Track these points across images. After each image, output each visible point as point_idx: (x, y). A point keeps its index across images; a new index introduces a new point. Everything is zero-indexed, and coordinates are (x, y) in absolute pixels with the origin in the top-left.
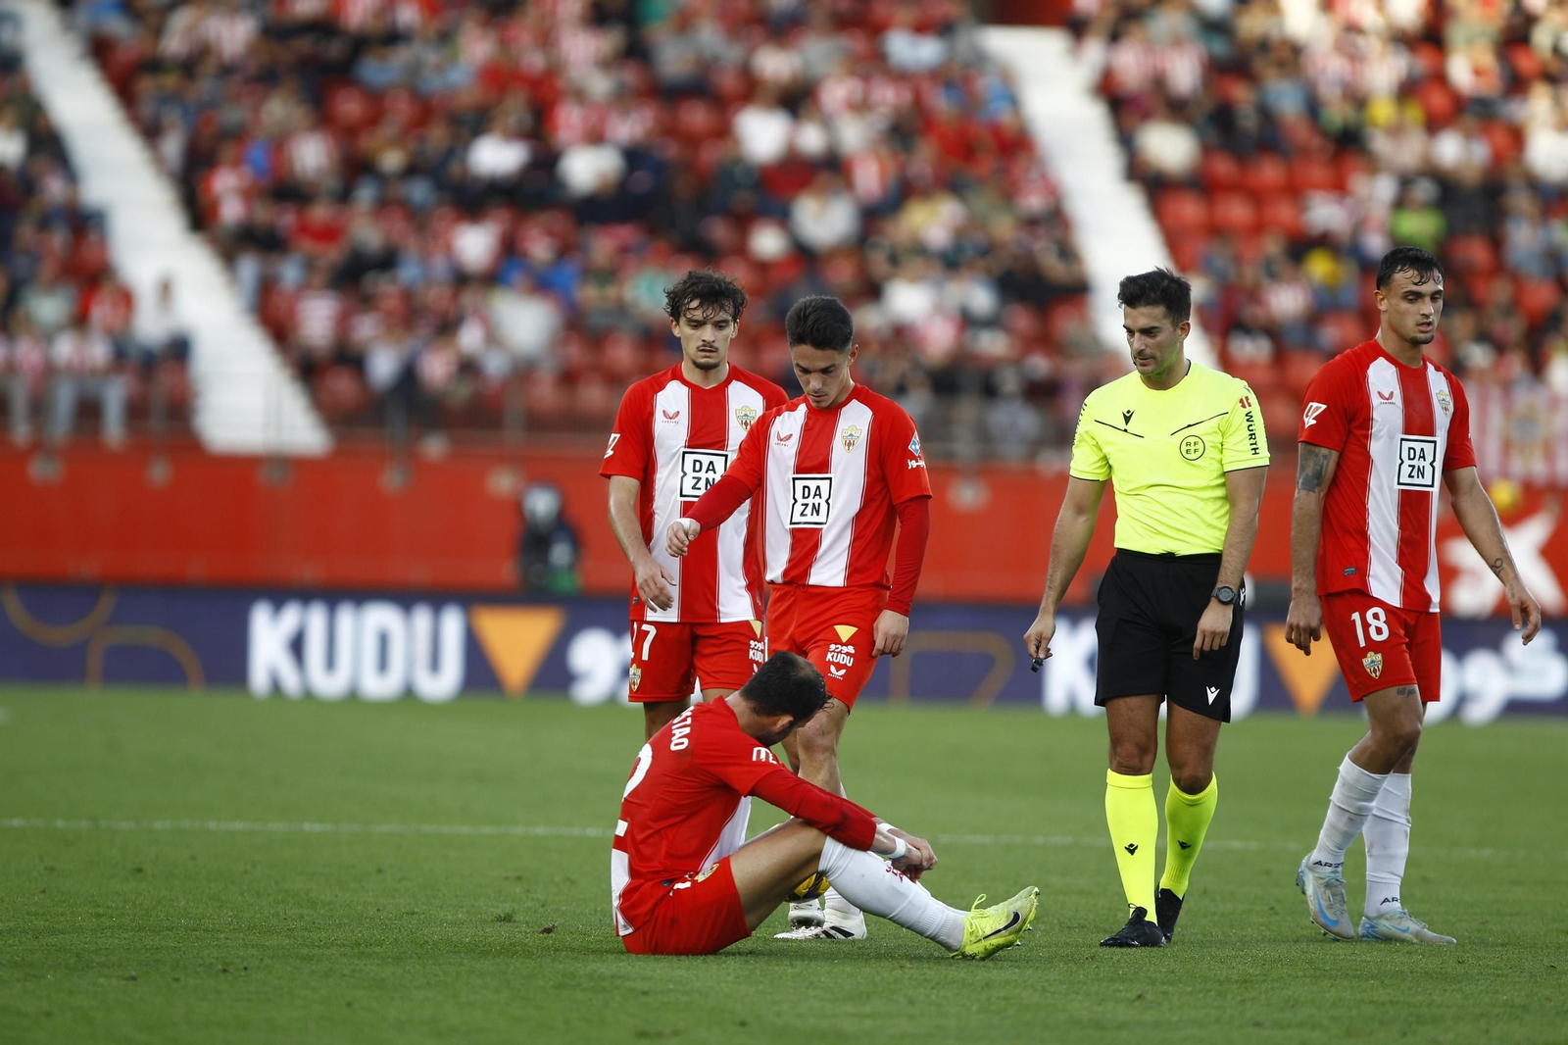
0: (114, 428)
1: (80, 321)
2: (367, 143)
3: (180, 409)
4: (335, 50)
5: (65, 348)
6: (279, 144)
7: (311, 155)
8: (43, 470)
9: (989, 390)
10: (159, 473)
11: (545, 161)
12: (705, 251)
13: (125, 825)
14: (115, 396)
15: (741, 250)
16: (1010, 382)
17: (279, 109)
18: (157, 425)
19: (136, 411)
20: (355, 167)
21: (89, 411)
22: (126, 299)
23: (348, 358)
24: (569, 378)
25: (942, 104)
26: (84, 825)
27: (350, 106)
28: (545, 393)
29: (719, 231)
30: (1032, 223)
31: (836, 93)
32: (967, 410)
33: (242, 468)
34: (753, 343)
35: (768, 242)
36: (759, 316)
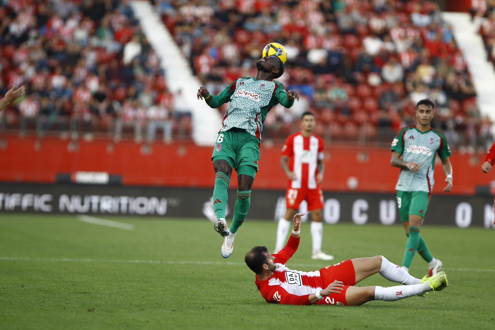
0: (168, 137)
2: (248, 48)
3: (188, 132)
5: (153, 112)
6: (220, 48)
7: (230, 52)
8: (145, 151)
9: (444, 127)
10: (182, 151)
11: (304, 54)
12: (354, 83)
13: (171, 262)
14: (168, 127)
15: (366, 83)
16: (451, 124)
17: (220, 37)
18: (181, 137)
19: (175, 132)
20: (244, 56)
21: (160, 132)
25: (431, 37)
26: (158, 262)
27: (242, 37)
29: (359, 76)
30: (458, 74)
31: (396, 33)
34: (369, 112)
35: (374, 80)
36: (371, 104)
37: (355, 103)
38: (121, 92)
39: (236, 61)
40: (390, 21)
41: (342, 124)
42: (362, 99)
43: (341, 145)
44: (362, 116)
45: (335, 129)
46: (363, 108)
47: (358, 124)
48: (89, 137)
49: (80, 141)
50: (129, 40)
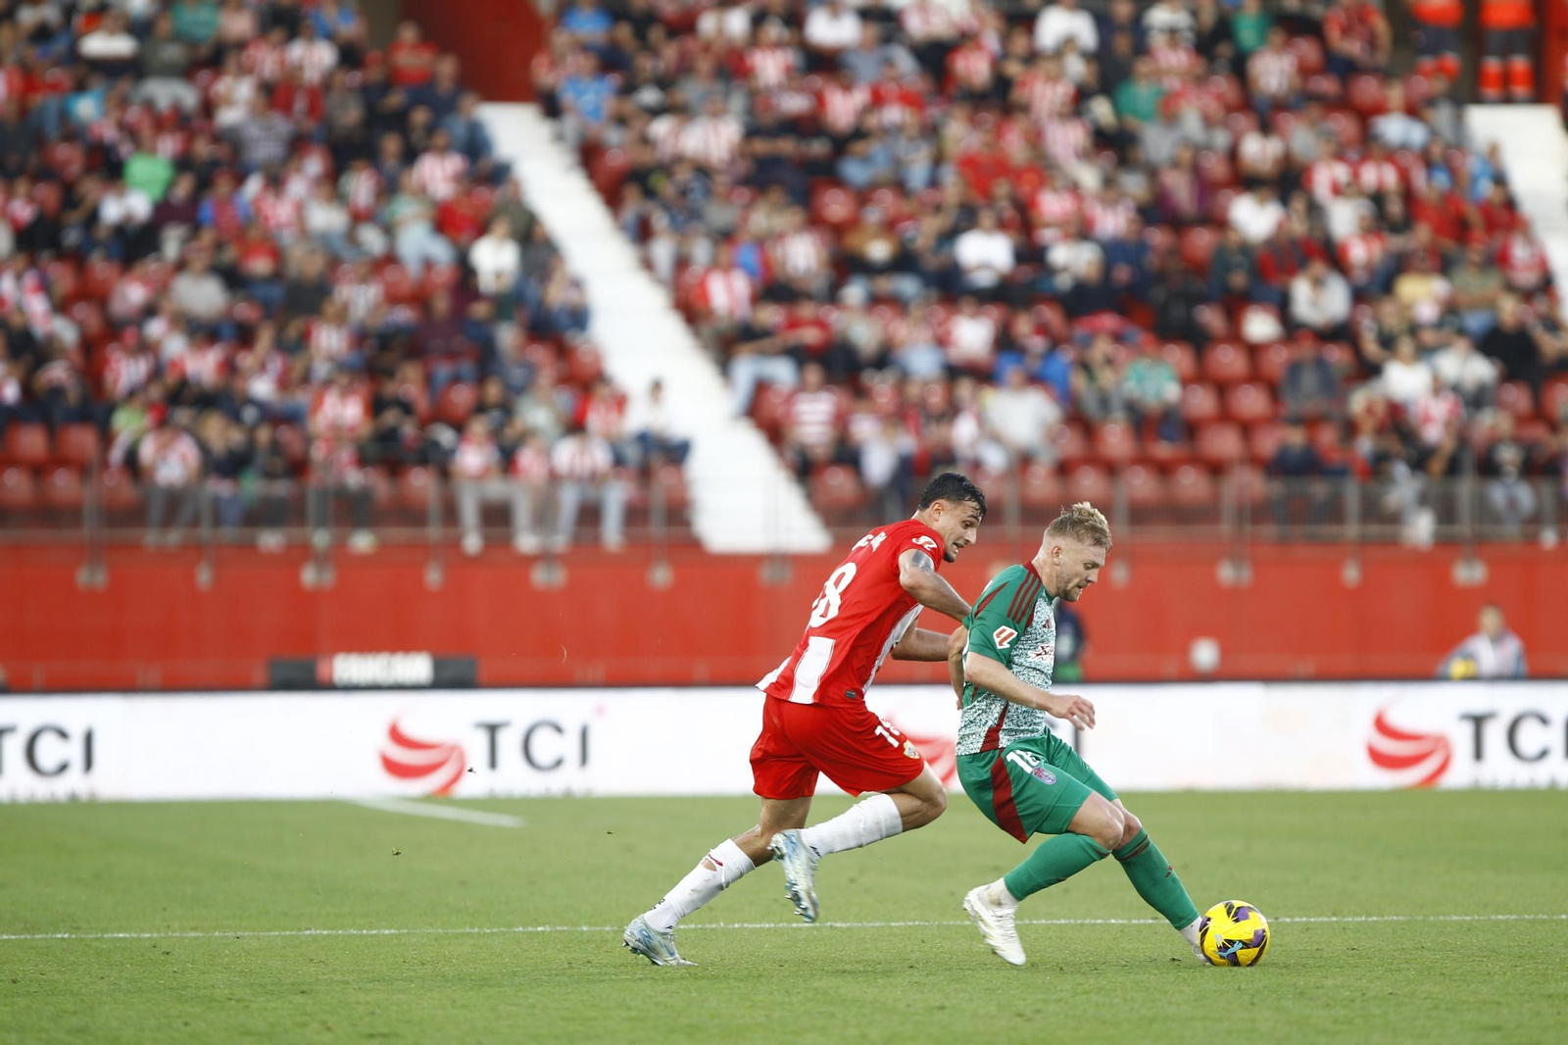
0: (612, 532)
1: (575, 426)
2: (853, 241)
3: (679, 512)
4: (818, 148)
5: (567, 454)
7: (803, 254)
8: (542, 577)
9: (1488, 468)
10: (661, 576)
11: (1030, 254)
12: (1198, 341)
14: (616, 497)
15: (1235, 337)
16: (1508, 455)
17: (766, 217)
18: (657, 529)
19: (635, 515)
20: (846, 265)
22: (620, 402)
23: (847, 455)
24: (1064, 469)
25: (1430, 185)
27: (836, 205)
28: (1041, 484)
29: (1211, 317)
30: (1527, 295)
31: (1326, 176)
32: (1466, 487)
33: (744, 566)
34: (1247, 428)
35: (1260, 326)
36: (1251, 401)
37: (1202, 402)
38: (462, 396)
39: (819, 284)
40: (1302, 137)
41: (1164, 470)
42: (1223, 388)
43: (1160, 535)
44: (1224, 443)
45: (1140, 484)
46: (1226, 416)
47: (1215, 469)
48: (363, 542)
49: (338, 555)
50: (482, 229)
